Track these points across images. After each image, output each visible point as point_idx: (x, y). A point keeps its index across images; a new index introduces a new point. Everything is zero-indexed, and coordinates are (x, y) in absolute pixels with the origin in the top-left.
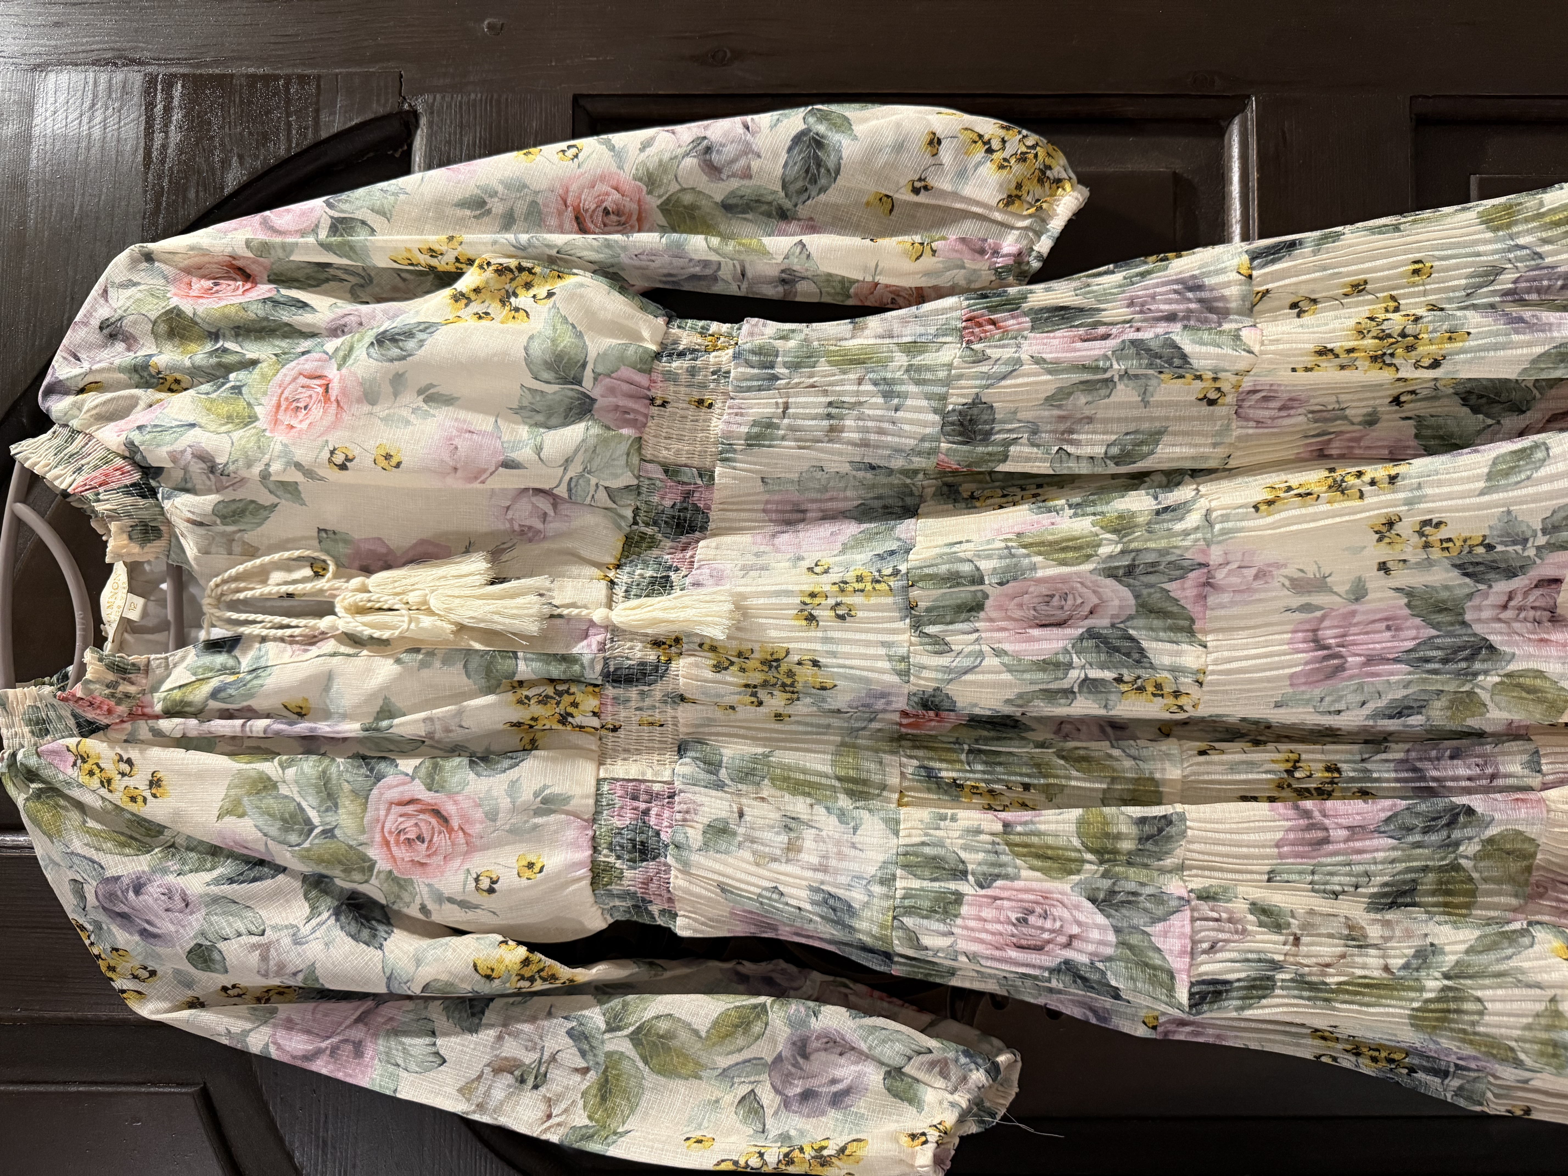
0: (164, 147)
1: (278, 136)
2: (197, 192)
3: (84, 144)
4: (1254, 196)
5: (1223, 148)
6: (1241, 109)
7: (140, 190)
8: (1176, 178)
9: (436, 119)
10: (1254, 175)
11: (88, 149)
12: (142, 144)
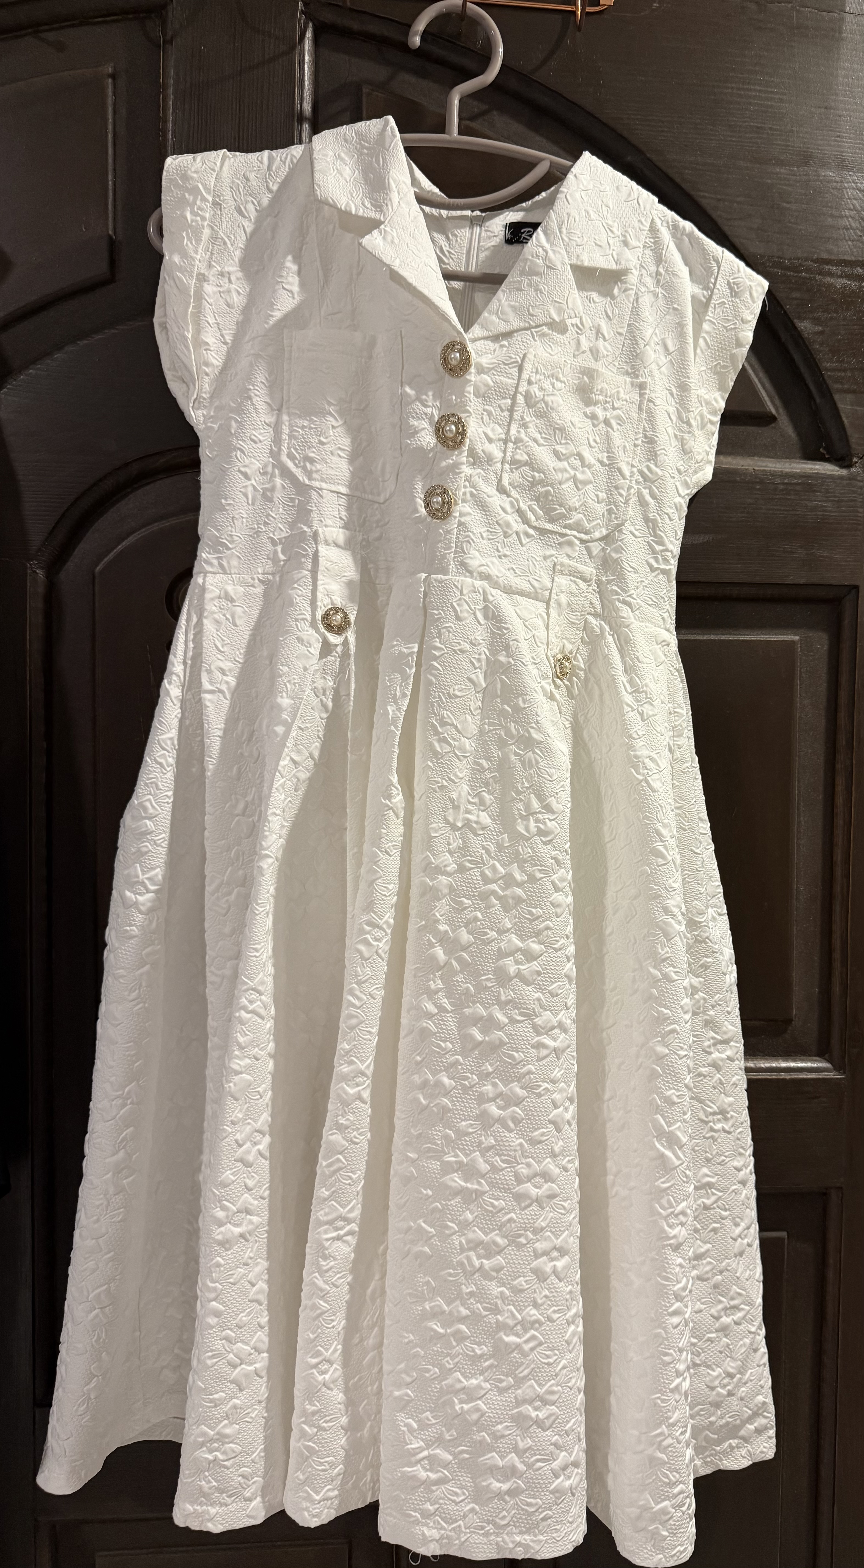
0: (830, 274)
1: (837, 361)
2: (796, 299)
3: (835, 212)
4: (774, 1076)
5: (810, 1056)
6: (837, 1068)
7: (799, 255)
8: (789, 1021)
9: (845, 482)
10: (787, 1076)
11: (832, 216)
12: (833, 257)
